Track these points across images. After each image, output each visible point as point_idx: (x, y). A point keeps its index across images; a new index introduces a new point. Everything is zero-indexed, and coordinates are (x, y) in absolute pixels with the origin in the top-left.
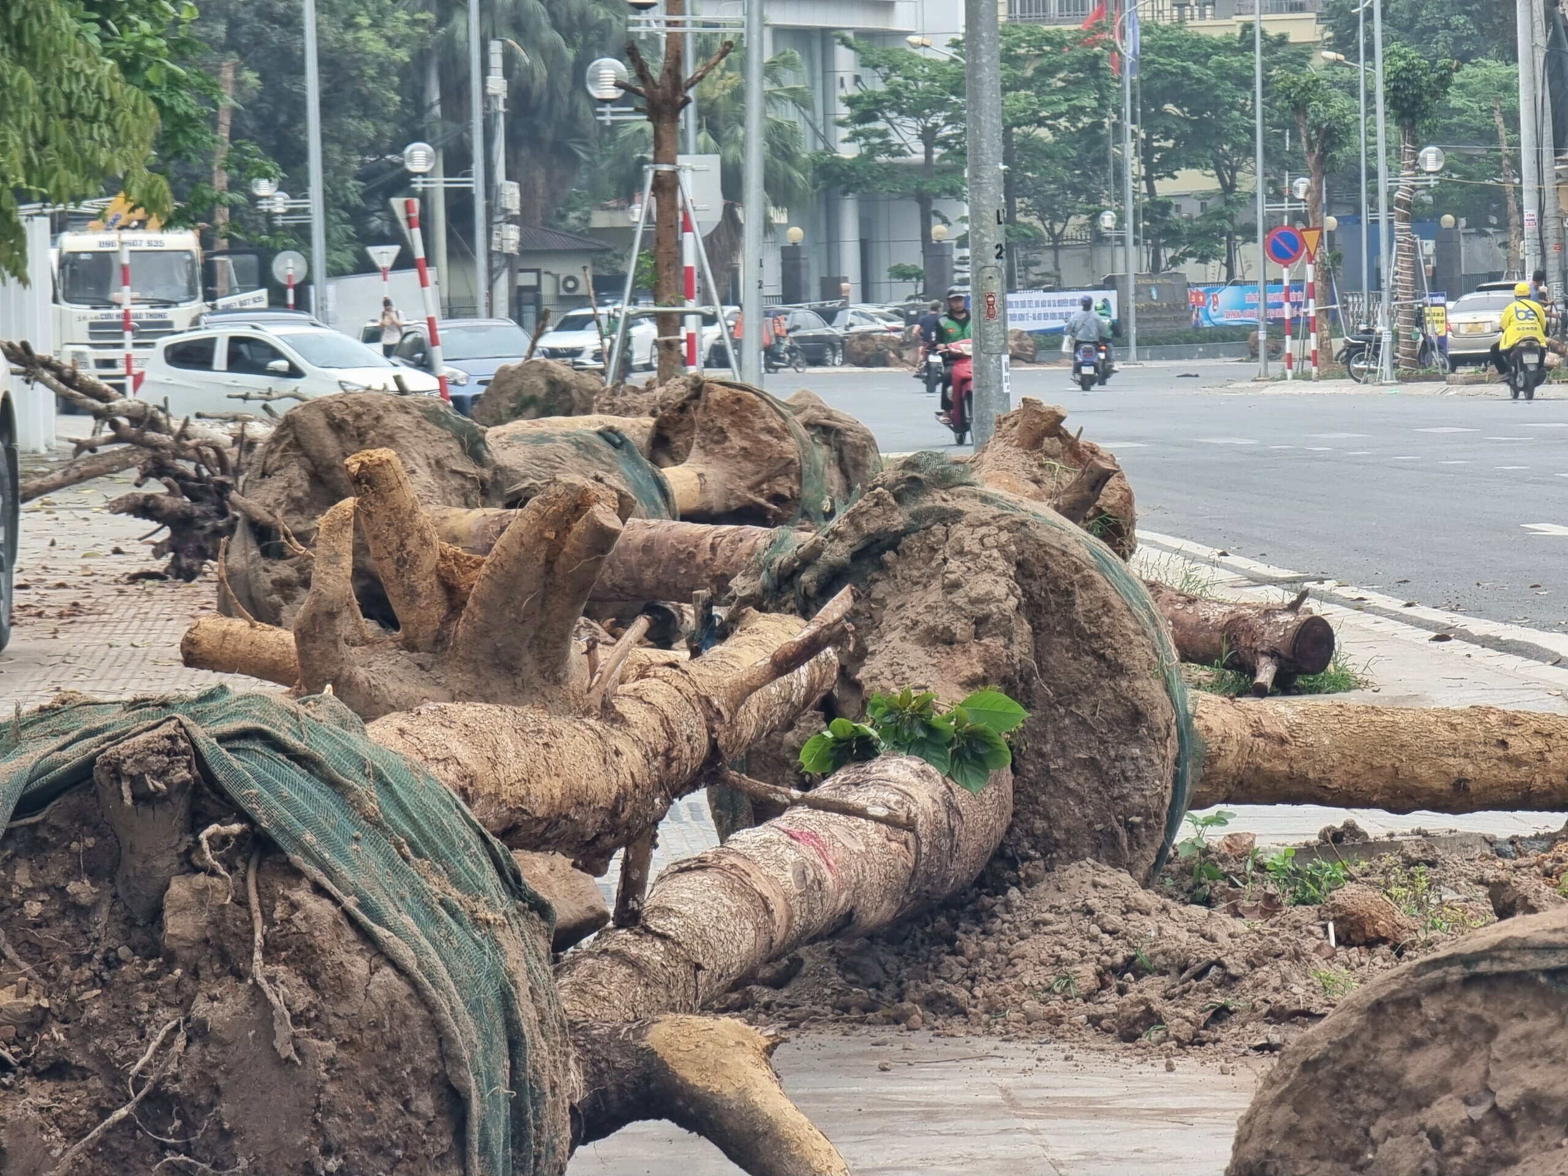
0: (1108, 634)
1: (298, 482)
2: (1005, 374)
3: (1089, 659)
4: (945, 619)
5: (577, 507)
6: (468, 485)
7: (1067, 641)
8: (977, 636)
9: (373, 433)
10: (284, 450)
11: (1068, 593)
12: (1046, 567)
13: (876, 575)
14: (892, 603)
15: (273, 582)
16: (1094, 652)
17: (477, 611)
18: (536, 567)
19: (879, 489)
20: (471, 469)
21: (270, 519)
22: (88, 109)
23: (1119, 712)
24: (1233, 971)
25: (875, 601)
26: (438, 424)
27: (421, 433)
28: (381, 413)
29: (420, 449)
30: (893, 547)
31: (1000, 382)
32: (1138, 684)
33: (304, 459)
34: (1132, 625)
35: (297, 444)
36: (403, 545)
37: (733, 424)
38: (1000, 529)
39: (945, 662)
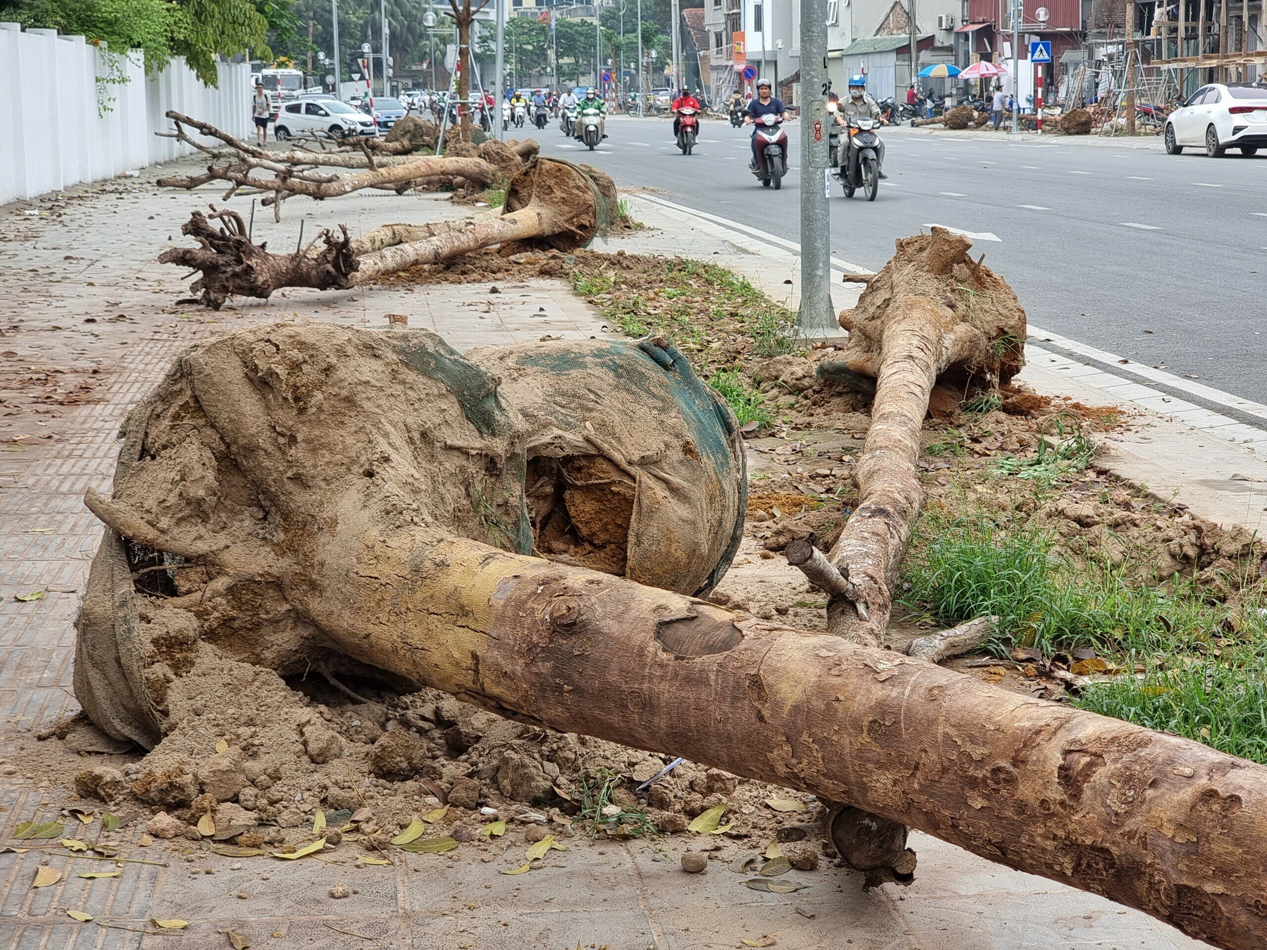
1: (198, 472)
2: (827, 183)
6: (472, 468)
9: (319, 396)
10: (176, 417)
15: (155, 642)
20: (474, 441)
21: (151, 534)
22: (241, 21)
26: (425, 373)
27: (398, 389)
28: (333, 360)
29: (396, 416)
31: (824, 189)
33: (209, 431)
35: (197, 407)
37: (556, 184)
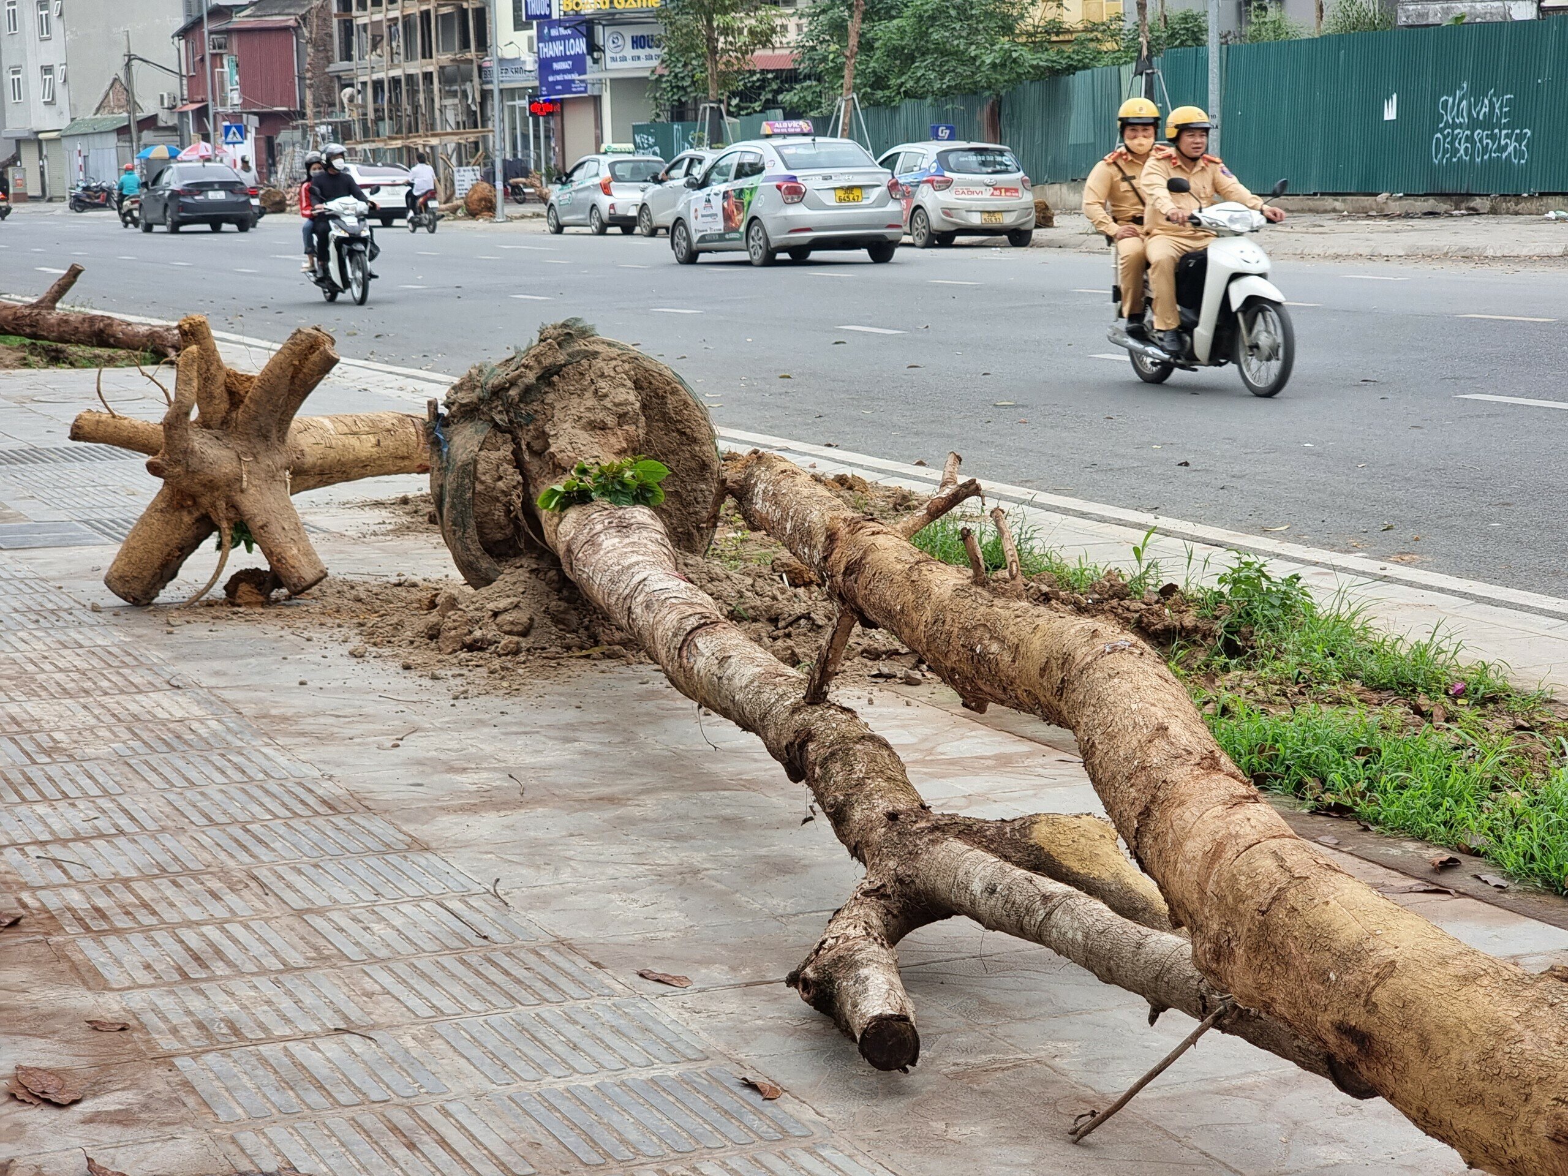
0: (687, 420)
3: (674, 434)
4: (601, 416)
5: (312, 347)
7: (662, 425)
8: (619, 425)
11: (663, 397)
12: (651, 383)
13: (547, 389)
14: (558, 405)
16: (678, 430)
17: (251, 406)
18: (286, 381)
19: (549, 341)
23: (693, 464)
24: (820, 623)
25: (547, 404)
30: (557, 373)
32: (705, 448)
34: (699, 415)
36: (208, 370)
38: (623, 362)
39: (603, 441)
